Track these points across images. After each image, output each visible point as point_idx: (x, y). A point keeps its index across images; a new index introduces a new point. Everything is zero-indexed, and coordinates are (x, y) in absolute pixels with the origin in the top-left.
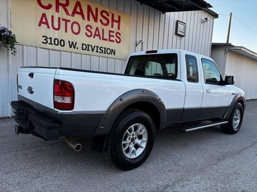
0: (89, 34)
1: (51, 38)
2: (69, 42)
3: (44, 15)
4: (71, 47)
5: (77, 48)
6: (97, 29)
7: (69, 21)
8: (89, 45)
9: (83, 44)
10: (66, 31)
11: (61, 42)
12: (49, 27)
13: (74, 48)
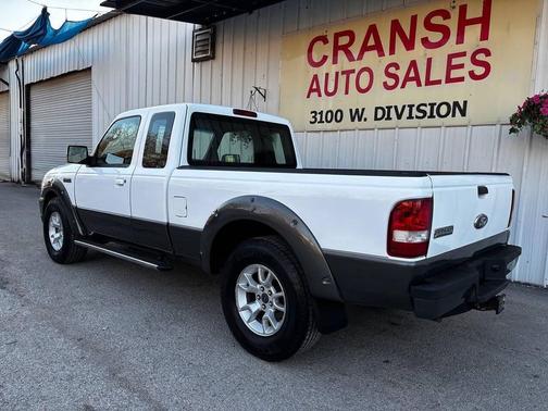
0: (391, 82)
1: (321, 113)
2: (351, 110)
3: (315, 78)
4: (353, 119)
5: (365, 120)
6: (413, 64)
7: (353, 71)
8: (389, 108)
9: (377, 109)
10: (347, 93)
11: (336, 116)
12: (320, 95)
13: (360, 120)
